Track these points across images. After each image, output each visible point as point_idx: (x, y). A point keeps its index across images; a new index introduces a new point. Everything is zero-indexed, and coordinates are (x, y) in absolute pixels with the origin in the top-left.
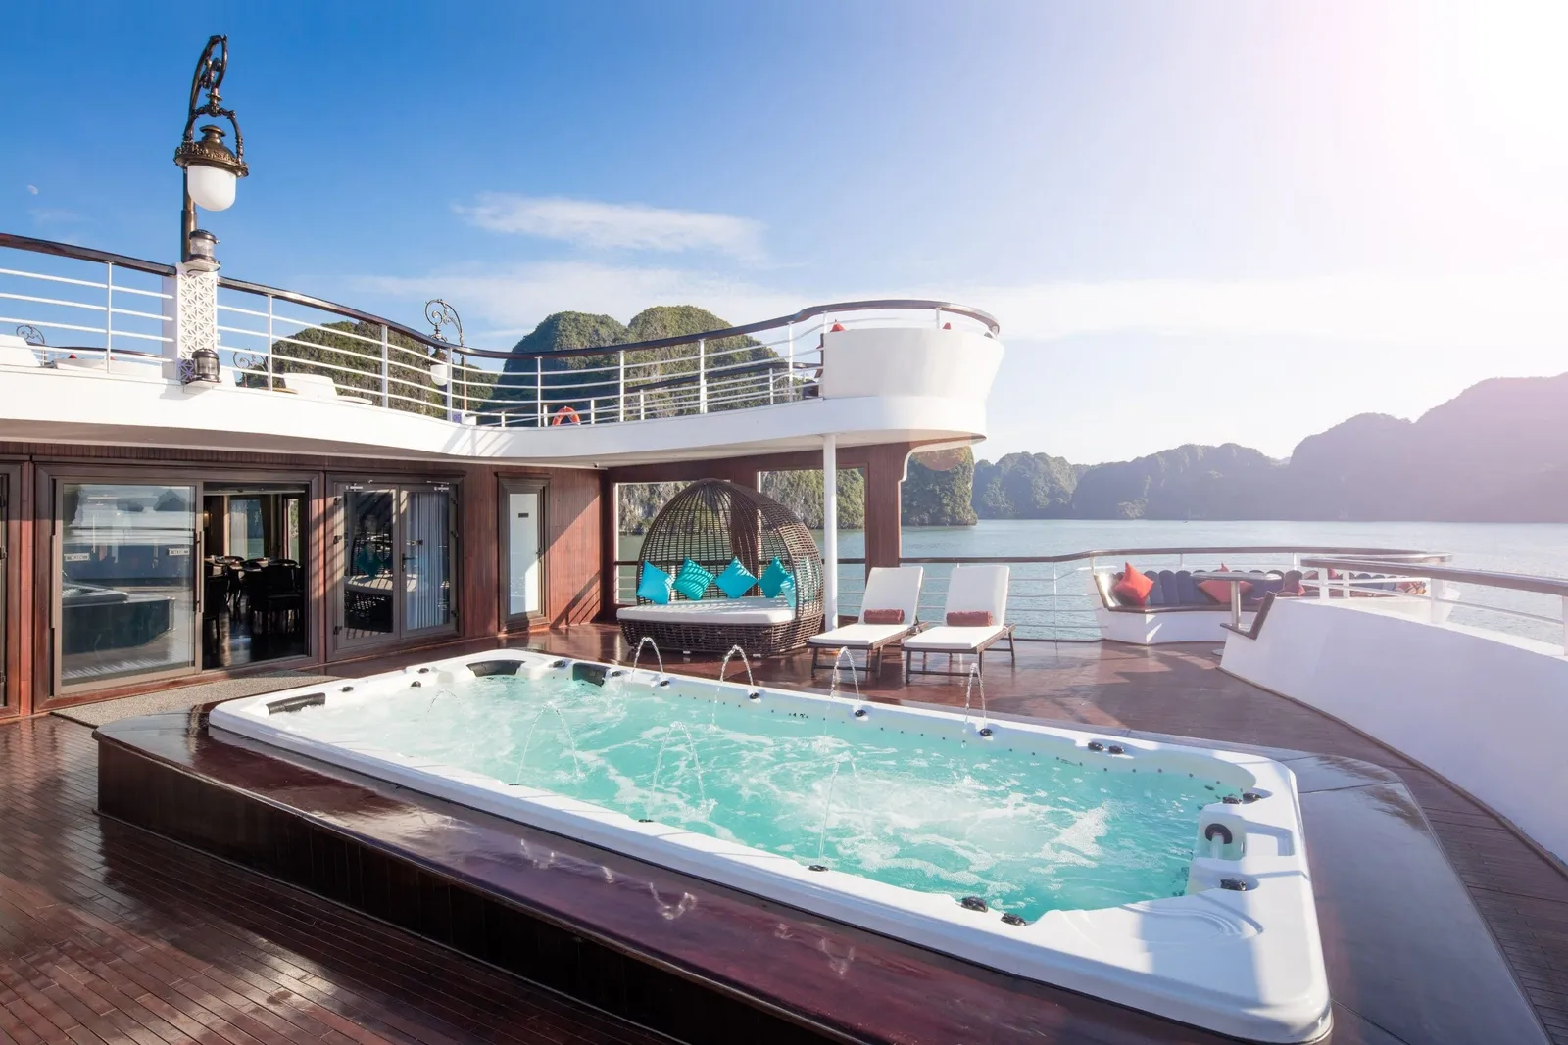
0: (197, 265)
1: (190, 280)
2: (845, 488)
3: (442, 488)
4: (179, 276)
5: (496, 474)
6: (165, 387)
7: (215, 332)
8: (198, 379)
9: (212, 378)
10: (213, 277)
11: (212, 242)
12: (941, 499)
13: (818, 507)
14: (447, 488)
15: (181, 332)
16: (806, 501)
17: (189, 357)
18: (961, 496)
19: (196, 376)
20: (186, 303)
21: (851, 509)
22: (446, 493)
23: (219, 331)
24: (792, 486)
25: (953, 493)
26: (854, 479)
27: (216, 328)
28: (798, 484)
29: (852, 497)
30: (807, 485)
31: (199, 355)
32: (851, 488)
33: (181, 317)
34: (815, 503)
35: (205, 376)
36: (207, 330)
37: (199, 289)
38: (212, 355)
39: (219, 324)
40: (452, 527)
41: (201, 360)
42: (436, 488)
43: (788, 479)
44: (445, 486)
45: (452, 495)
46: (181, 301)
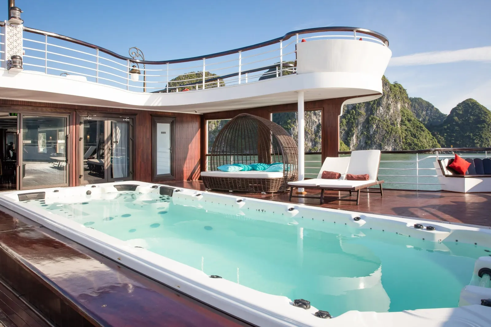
0: (13, 21)
1: (11, 28)
2: (417, 134)
3: (126, 120)
4: (6, 26)
5: (151, 115)
6: (4, 71)
7: (22, 49)
8: (13, 67)
9: (19, 67)
10: (21, 27)
11: (19, 12)
12: (474, 140)
13: (402, 143)
14: (129, 120)
15: (7, 48)
16: (395, 141)
17: (10, 59)
18: (486, 139)
19: (12, 66)
20: (9, 37)
21: (420, 145)
22: (128, 122)
23: (24, 49)
24: (388, 133)
25: (481, 137)
26: (422, 130)
27: (23, 47)
28: (391, 133)
29: (421, 138)
30: (396, 133)
31: (14, 57)
32: (420, 134)
33: (7, 42)
34: (400, 141)
35: (16, 66)
36: (18, 48)
37: (15, 32)
38: (18, 58)
39: (23, 46)
40: (131, 136)
41: (15, 60)
42: (124, 120)
43: (386, 130)
44: (128, 119)
45: (131, 123)
46: (7, 36)
